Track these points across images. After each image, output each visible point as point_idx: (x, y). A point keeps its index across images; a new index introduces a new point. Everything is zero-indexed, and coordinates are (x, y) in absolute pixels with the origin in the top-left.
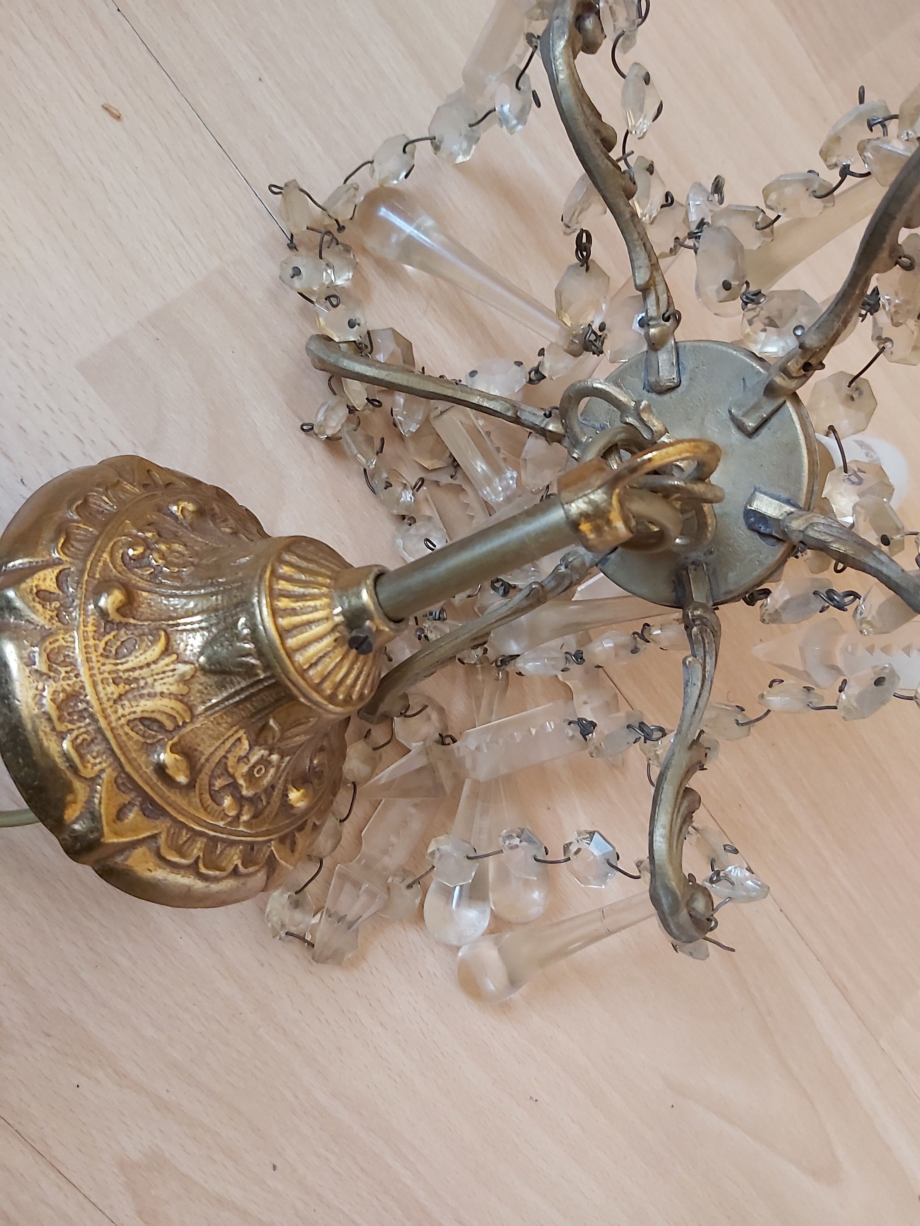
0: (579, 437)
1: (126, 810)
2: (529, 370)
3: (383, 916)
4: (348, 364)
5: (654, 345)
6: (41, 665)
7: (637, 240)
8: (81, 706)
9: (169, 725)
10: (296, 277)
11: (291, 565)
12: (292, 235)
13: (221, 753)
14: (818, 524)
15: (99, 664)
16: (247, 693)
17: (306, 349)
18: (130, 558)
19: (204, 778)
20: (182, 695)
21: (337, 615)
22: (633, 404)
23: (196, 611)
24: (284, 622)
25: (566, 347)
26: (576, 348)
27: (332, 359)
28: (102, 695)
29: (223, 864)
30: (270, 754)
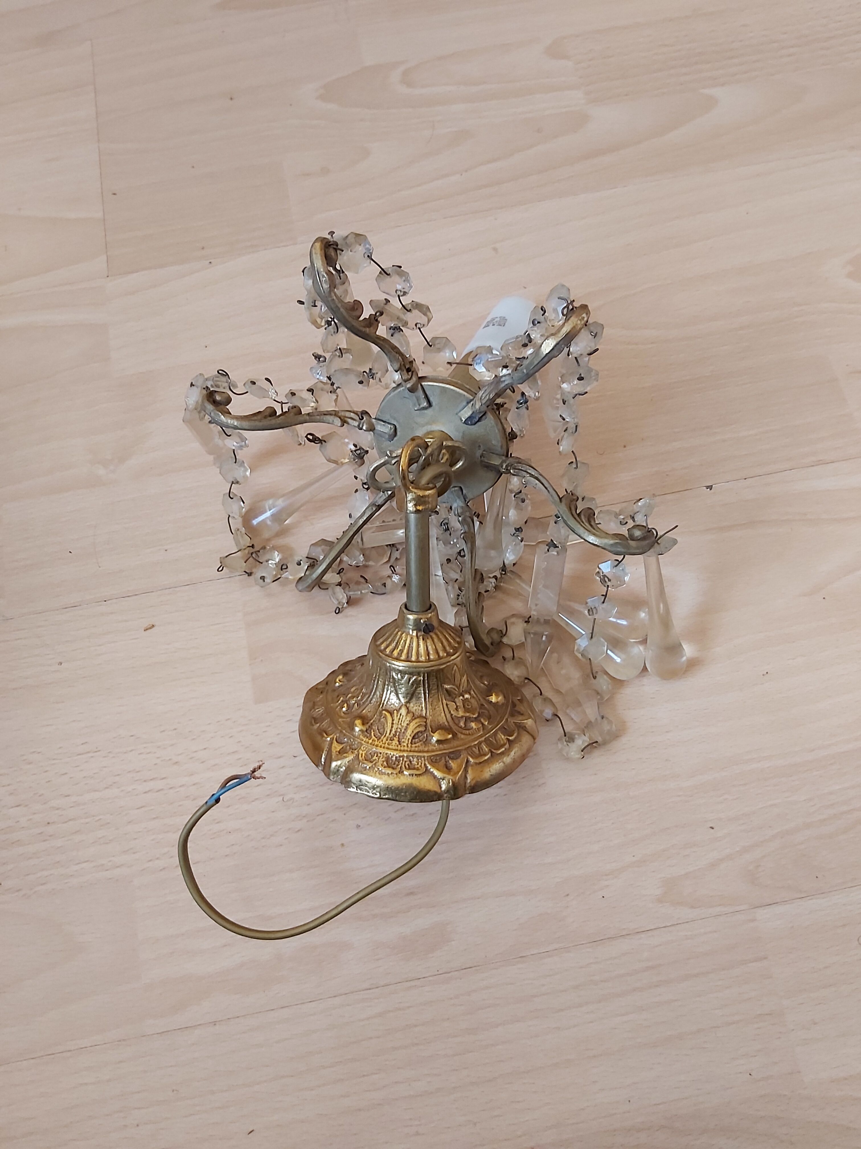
0: (392, 486)
1: (448, 765)
2: (362, 487)
3: (605, 699)
4: (315, 576)
5: (372, 429)
6: (368, 765)
7: (320, 417)
8: (394, 758)
9: (422, 729)
10: (265, 580)
11: (382, 643)
12: (245, 572)
13: (448, 716)
14: (482, 396)
15: (381, 743)
16: (427, 689)
17: (300, 591)
18: (346, 710)
19: (454, 728)
20: (413, 717)
21: (413, 633)
22: (387, 457)
23: (382, 693)
24: (403, 657)
25: (357, 466)
26: (360, 461)
27: (310, 581)
28: (394, 748)
29: (502, 742)
30: (463, 696)
